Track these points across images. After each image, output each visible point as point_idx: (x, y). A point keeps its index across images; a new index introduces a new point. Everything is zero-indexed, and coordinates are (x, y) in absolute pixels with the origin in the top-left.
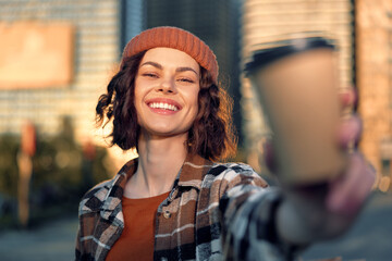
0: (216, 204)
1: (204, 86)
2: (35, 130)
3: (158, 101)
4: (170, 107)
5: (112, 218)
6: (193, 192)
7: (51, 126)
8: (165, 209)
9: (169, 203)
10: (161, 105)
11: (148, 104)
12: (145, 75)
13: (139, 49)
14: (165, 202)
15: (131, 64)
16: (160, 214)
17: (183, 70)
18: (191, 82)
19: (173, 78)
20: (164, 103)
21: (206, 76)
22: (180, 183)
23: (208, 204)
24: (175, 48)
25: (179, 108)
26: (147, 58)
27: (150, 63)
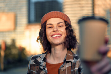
0: (77, 68)
1: (67, 26)
2: (5, 43)
3: (54, 35)
4: (58, 36)
5: (44, 69)
6: (70, 63)
7: (9, 42)
8: (62, 68)
9: (63, 66)
10: (56, 36)
11: (52, 36)
12: (48, 28)
13: (45, 21)
14: (62, 66)
15: (44, 26)
16: (60, 70)
17: (59, 23)
18: (63, 26)
19: (57, 27)
20: (56, 35)
21: (67, 23)
22: (67, 60)
23: (74, 68)
24: (55, 17)
25: (61, 35)
26: (48, 23)
27: (49, 24)
